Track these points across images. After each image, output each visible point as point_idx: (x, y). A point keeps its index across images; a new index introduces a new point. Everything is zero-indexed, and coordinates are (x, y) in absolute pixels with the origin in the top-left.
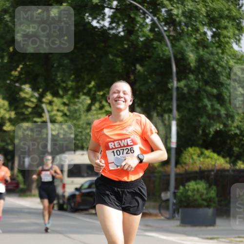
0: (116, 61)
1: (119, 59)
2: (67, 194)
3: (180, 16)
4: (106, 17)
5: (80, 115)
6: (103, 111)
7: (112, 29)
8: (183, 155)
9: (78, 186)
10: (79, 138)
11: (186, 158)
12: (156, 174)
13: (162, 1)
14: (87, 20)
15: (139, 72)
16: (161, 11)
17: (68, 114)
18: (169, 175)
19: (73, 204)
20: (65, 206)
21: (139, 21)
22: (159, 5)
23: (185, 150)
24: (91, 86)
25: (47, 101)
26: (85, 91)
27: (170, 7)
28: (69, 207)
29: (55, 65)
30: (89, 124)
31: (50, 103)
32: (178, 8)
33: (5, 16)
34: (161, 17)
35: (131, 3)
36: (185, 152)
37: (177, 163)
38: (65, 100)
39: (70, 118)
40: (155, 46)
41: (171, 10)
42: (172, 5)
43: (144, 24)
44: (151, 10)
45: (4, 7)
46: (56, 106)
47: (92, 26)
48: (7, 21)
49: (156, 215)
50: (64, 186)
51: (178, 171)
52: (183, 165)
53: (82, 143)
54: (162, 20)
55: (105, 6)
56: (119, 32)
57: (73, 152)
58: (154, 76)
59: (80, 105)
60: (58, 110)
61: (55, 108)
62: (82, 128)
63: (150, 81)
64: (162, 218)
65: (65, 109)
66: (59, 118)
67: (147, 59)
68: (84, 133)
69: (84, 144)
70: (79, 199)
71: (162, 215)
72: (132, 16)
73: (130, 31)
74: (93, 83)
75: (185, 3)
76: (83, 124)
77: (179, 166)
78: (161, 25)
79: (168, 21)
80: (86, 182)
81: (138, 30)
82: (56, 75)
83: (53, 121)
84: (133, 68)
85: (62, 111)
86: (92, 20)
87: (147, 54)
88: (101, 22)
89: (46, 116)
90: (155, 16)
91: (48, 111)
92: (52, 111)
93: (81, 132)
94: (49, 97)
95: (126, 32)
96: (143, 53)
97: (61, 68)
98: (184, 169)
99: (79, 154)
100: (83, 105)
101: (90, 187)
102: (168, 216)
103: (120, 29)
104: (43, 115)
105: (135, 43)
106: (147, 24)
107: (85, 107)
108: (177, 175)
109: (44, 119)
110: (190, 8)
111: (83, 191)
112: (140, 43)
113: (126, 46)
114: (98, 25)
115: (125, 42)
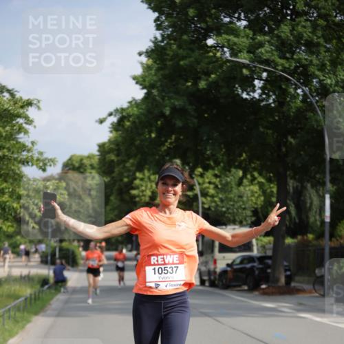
0: (267, 133)
1: (270, 132)
2: (218, 270)
3: (333, 86)
4: (256, 88)
5: (232, 187)
6: (256, 182)
7: (263, 100)
8: (338, 227)
9: (230, 262)
10: (230, 211)
11: (341, 231)
12: (310, 248)
13: (313, 72)
14: (236, 92)
15: (291, 143)
16: (313, 82)
17: (220, 186)
18: (323, 249)
19: (224, 281)
20: (216, 282)
21: (290, 92)
22: (311, 75)
23: (340, 222)
24: (242, 158)
25: (199, 173)
26: (236, 164)
27: (322, 78)
28: (221, 283)
29: (205, 138)
30: (241, 197)
31: (202, 175)
32: (330, 78)
33: (153, 91)
34: (312, 88)
35: (281, 75)
36: (339, 224)
37: (332, 236)
38: (216, 172)
39: (221, 191)
40: (308, 117)
41: (323, 80)
42: (324, 76)
43: (296, 95)
44: (302, 81)
45: (152, 82)
46: (208, 178)
47: (242, 98)
48: (155, 96)
49: (310, 292)
50: (215, 262)
51: (333, 245)
52: (338, 238)
53: (234, 217)
54: (314, 91)
55: (256, 77)
56: (270, 104)
57: (224, 227)
58: (306, 147)
59: (232, 178)
60: (210, 183)
61: (207, 180)
62: (234, 201)
63: (302, 153)
64: (317, 295)
65: (217, 181)
66: (212, 191)
67: (299, 130)
68: (236, 206)
69: (237, 218)
70: (230, 275)
71: (316, 292)
72: (283, 87)
73: (281, 102)
74: (244, 155)
75: (337, 73)
76: (235, 196)
77: (333, 239)
78: (313, 96)
79: (320, 91)
80: (238, 258)
81: (289, 101)
82: (206, 149)
83: (205, 194)
84: (285, 140)
85: (214, 183)
86: (243, 92)
87: (299, 126)
88: (251, 94)
89: (197, 189)
90: (306, 87)
91: (199, 184)
92: (204, 183)
93: (233, 205)
94: (200, 170)
95: (277, 103)
96: (295, 125)
97: (211, 141)
98: (339, 243)
99: (230, 229)
100: (234, 177)
101: (241, 262)
102: (322, 293)
103: (271, 101)
104: (195, 187)
105: (286, 114)
106: (298, 94)
107: (237, 180)
108: (331, 249)
109: (195, 192)
110: (342, 77)
111: (235, 267)
112: (292, 114)
113: (277, 118)
114: (247, 97)
115: (276, 114)
